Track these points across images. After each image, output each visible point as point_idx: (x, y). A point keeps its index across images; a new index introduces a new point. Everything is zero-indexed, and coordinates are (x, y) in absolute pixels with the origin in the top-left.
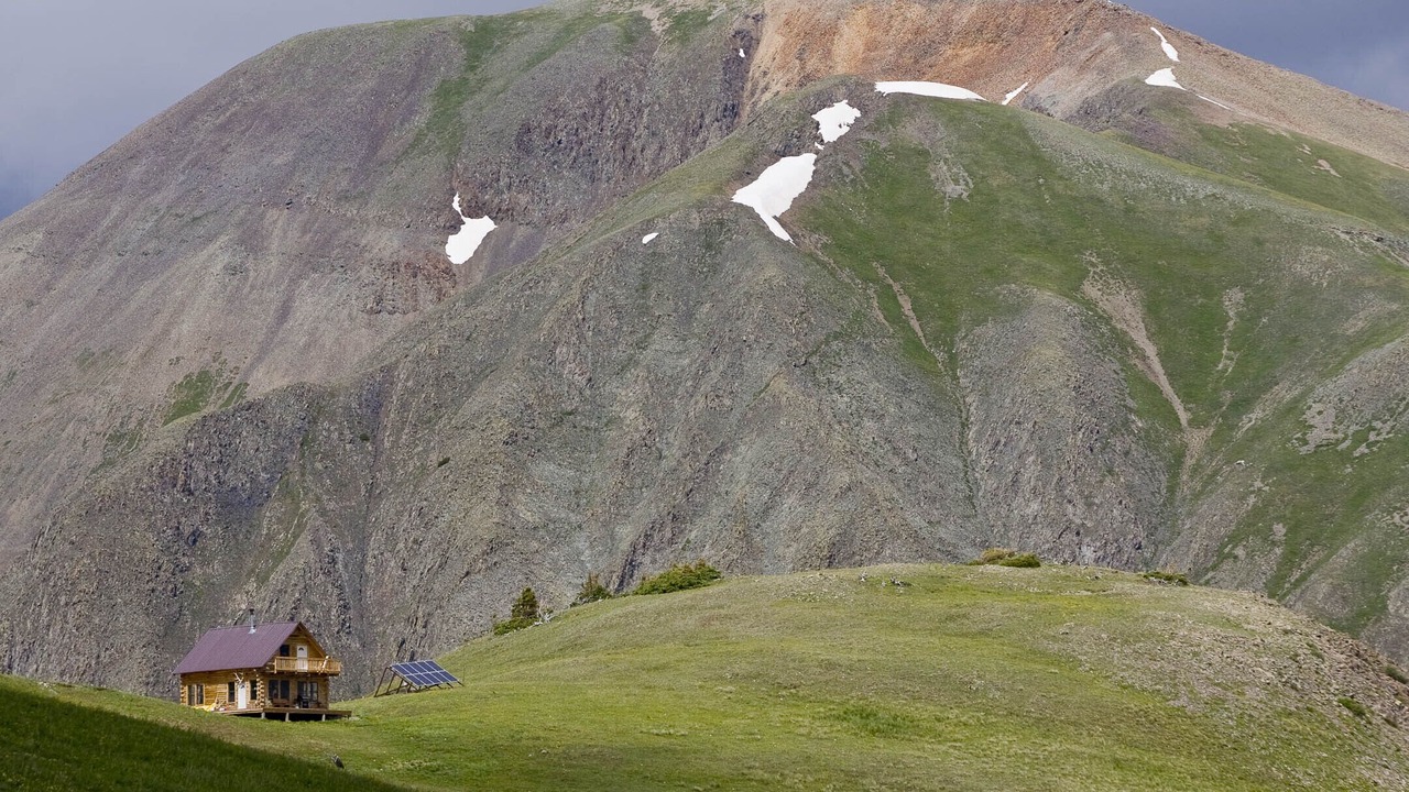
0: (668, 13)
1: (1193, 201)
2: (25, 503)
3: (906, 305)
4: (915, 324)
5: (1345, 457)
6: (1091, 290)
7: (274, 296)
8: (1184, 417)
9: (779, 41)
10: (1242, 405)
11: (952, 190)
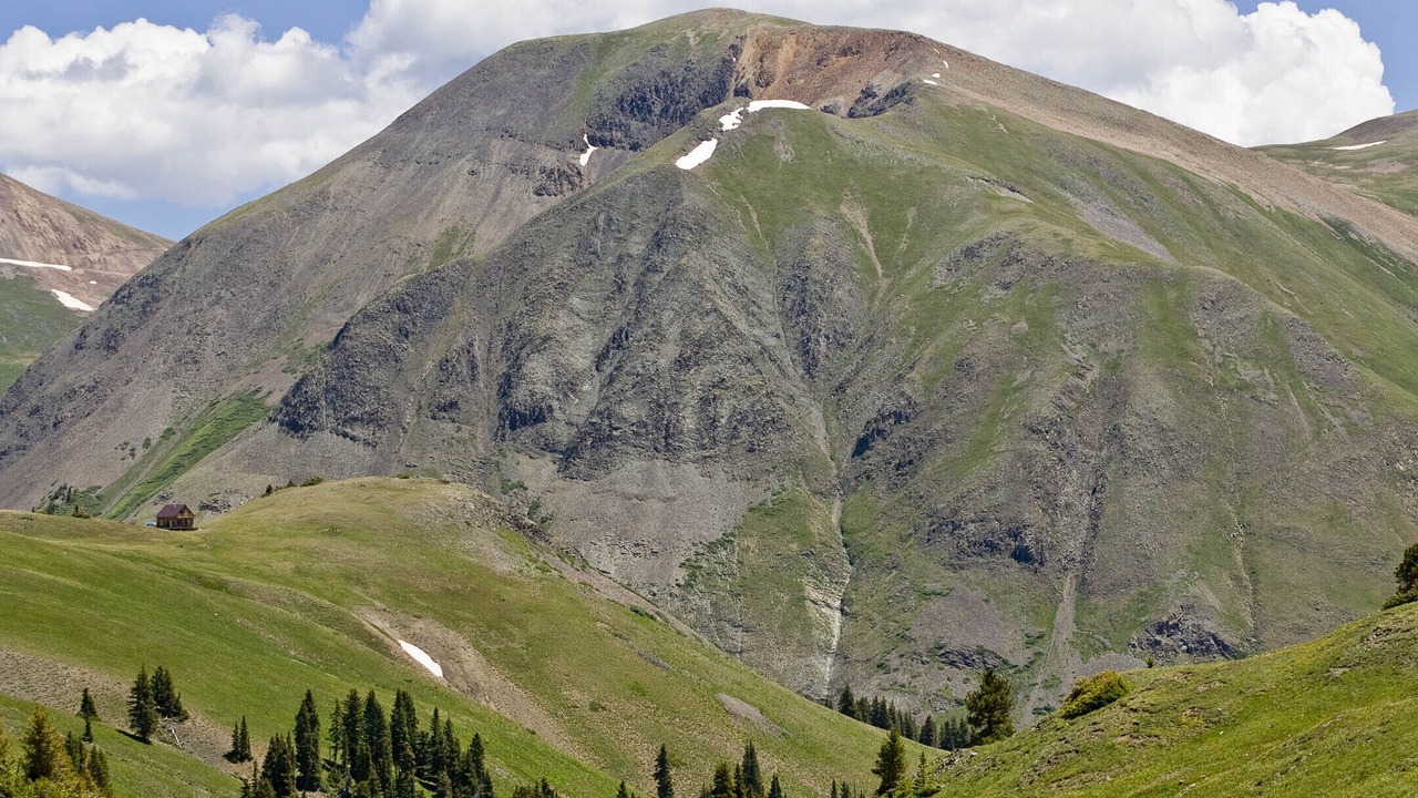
0: (698, 35)
1: (900, 162)
2: (365, 295)
3: (754, 216)
4: (757, 226)
5: (947, 294)
6: (843, 209)
7: (491, 187)
8: (880, 271)
9: (752, 50)
10: (908, 266)
11: (783, 157)
